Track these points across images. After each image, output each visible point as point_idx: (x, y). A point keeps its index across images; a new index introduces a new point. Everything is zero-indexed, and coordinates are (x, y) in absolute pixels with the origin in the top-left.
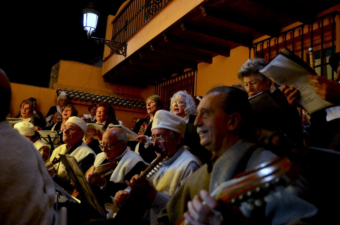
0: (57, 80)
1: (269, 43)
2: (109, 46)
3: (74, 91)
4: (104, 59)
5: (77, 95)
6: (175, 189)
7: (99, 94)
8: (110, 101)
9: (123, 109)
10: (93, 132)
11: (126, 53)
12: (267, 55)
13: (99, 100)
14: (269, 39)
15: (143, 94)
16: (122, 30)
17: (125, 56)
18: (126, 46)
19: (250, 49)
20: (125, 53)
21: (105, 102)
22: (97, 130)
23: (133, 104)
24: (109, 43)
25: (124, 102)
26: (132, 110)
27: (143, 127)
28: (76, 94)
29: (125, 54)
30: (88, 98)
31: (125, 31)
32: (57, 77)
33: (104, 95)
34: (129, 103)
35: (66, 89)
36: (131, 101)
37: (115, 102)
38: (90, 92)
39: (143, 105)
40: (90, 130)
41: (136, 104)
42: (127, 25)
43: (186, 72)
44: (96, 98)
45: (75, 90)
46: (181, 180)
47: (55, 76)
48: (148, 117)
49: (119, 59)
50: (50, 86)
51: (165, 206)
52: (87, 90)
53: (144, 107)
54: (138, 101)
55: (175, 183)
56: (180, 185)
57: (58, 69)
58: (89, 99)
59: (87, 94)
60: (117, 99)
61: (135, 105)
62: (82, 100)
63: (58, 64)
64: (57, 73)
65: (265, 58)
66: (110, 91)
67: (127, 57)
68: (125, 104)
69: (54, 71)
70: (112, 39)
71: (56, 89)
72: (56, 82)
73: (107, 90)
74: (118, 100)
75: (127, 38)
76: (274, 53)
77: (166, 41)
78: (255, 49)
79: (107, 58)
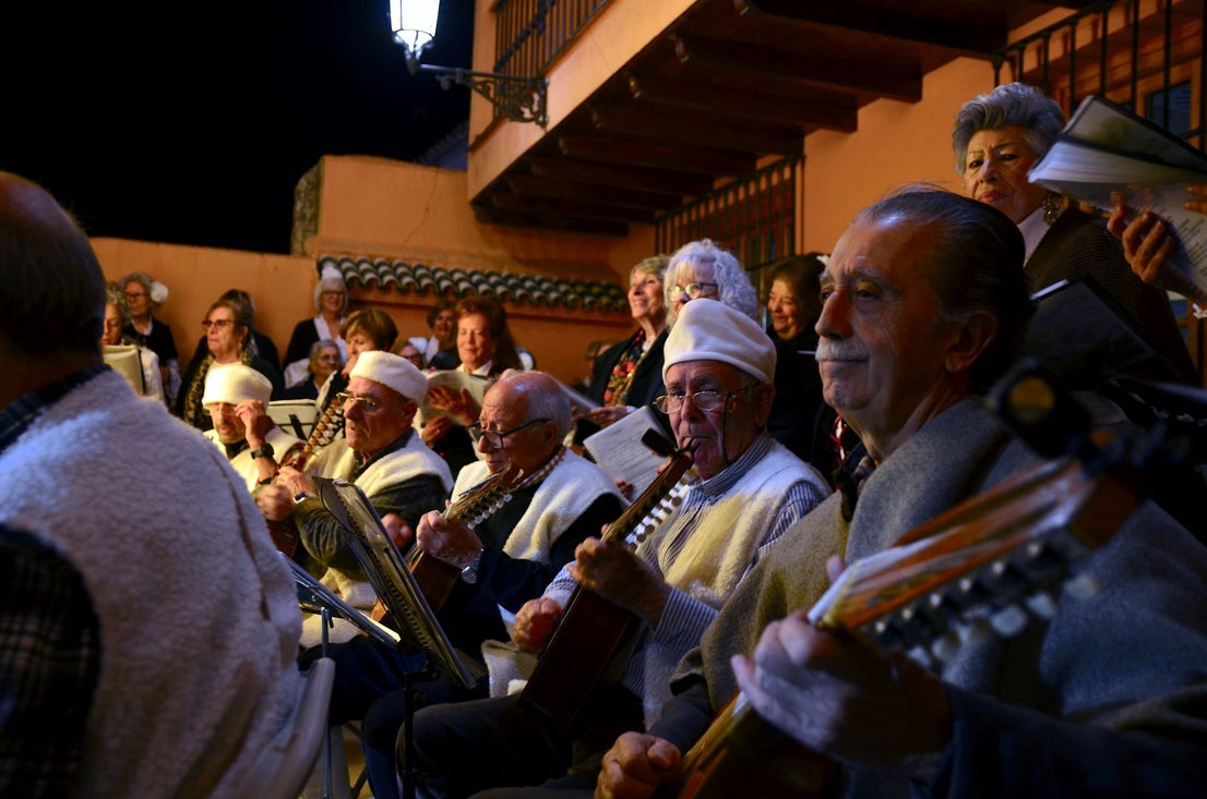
0: (316, 226)
1: (1069, 38)
2: (485, 93)
3: (377, 261)
4: (471, 140)
5: (385, 273)
6: (739, 574)
7: (462, 267)
8: (500, 289)
9: (548, 313)
10: (447, 402)
11: (545, 115)
12: (1065, 83)
13: (463, 285)
14: (1072, 23)
15: (615, 259)
16: (528, 33)
17: (543, 124)
18: (545, 87)
19: (997, 68)
20: (540, 116)
21: (485, 292)
22: (461, 390)
23: (582, 295)
24: (483, 83)
25: (548, 291)
26: (578, 314)
27: (622, 374)
28: (382, 269)
29: (541, 119)
30: (425, 282)
31: (539, 35)
32: (315, 217)
33: (479, 268)
34: (566, 293)
35: (348, 253)
36: (573, 285)
37: (519, 292)
38: (431, 261)
39: (615, 298)
40: (437, 395)
41: (591, 294)
42: (545, 12)
43: (763, 170)
44: (452, 281)
45: (380, 256)
46: (762, 544)
47: (309, 212)
48: (637, 335)
49: (523, 137)
50: (296, 246)
51: (697, 643)
52: (419, 256)
53: (621, 302)
54: (599, 285)
55: (738, 554)
56: (755, 561)
57: (317, 186)
58: (427, 286)
59: (419, 267)
60: (524, 280)
61: (588, 300)
62: (405, 291)
63: (315, 169)
64: (316, 204)
65: (1058, 95)
66: (499, 252)
67: (551, 126)
68: (553, 295)
69: (306, 195)
70: (496, 69)
71: (315, 256)
72: (316, 232)
73: (489, 252)
74: (528, 284)
75: (547, 59)
76: (1092, 74)
77: (683, 60)
78: (1017, 63)
79: (483, 138)
